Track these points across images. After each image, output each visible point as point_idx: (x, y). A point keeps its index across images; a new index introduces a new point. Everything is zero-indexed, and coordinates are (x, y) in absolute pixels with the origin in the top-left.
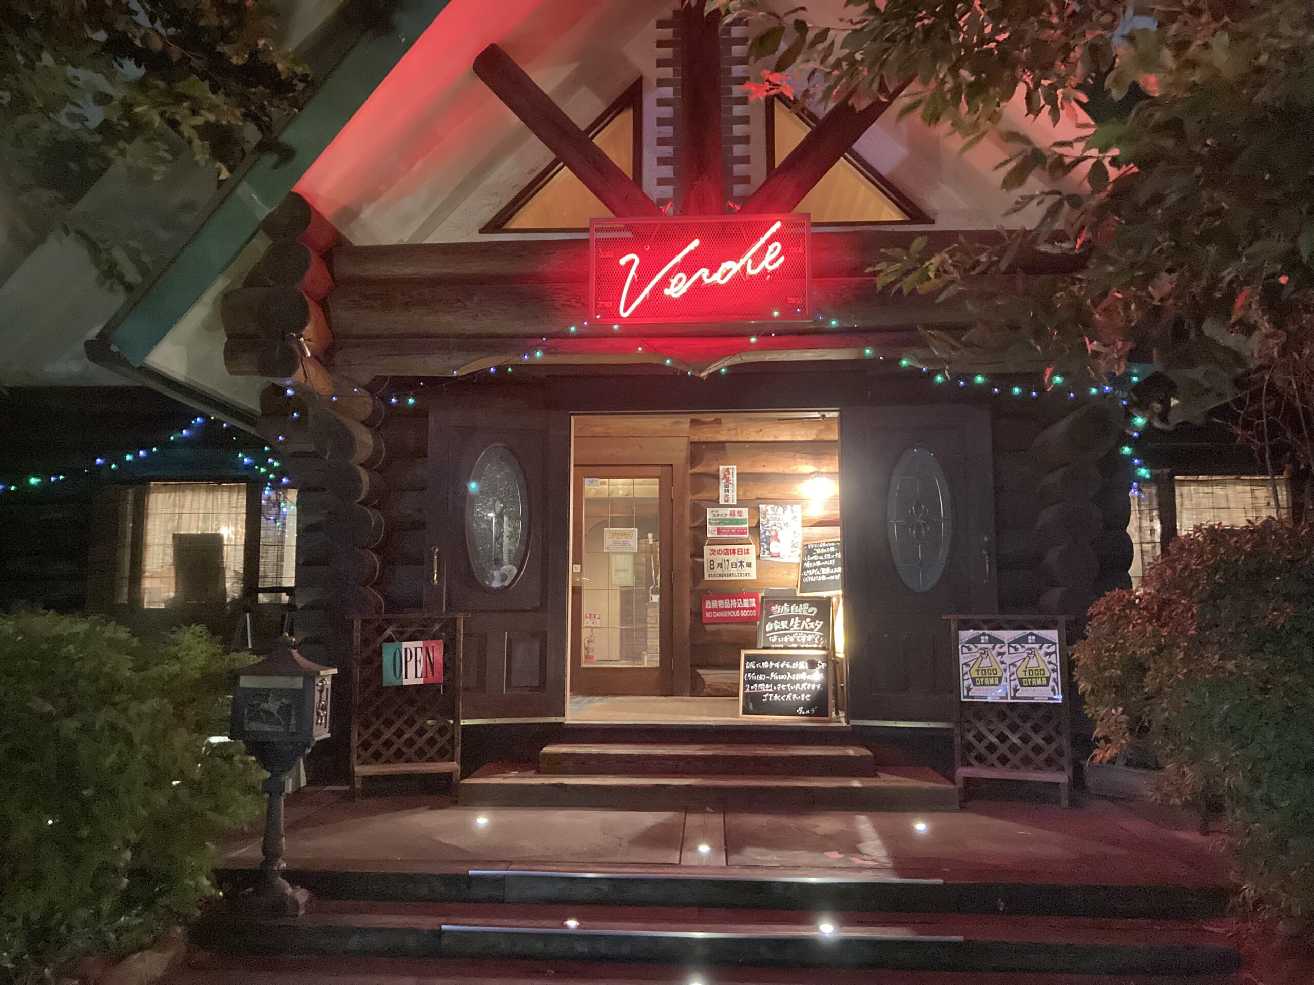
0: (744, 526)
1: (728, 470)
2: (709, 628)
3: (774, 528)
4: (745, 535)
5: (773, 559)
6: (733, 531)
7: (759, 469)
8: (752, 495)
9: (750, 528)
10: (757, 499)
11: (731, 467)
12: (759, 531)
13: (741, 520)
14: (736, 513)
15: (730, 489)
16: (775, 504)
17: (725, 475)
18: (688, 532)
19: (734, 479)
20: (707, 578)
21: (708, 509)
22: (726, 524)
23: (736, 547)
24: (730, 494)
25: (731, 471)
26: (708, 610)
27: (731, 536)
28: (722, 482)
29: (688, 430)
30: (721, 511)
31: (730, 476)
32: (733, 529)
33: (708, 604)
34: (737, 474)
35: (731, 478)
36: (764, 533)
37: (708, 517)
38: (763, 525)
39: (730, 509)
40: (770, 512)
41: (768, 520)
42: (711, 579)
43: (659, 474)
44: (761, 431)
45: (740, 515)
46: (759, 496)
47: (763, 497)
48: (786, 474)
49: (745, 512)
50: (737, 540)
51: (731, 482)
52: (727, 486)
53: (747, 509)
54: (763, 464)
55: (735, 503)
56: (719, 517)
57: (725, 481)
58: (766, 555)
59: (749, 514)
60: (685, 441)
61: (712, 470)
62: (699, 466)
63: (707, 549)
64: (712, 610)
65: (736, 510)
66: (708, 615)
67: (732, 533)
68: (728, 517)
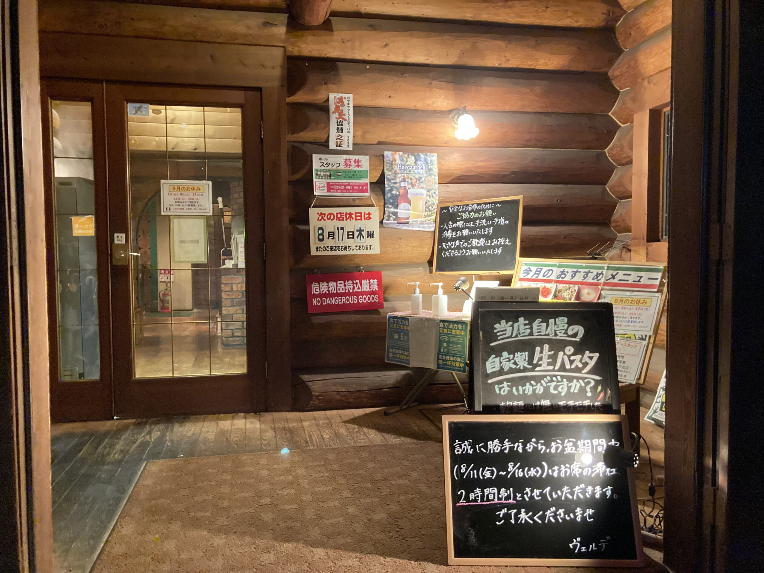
0: (363, 181)
1: (341, 100)
2: (317, 320)
3: (403, 184)
4: (366, 194)
5: (400, 227)
6: (349, 187)
7: (383, 102)
8: (373, 137)
9: (371, 183)
10: (379, 143)
11: (346, 95)
12: (384, 188)
13: (360, 172)
14: (353, 163)
15: (345, 127)
16: (404, 152)
17: (337, 108)
18: (285, 189)
19: (349, 113)
20: (313, 252)
21: (314, 156)
22: (339, 177)
23: (353, 210)
24: (345, 134)
25: (346, 101)
26: (316, 296)
27: (346, 194)
28: (334, 118)
29: (283, 37)
30: (332, 159)
31: (345, 109)
32: (349, 184)
33: (316, 289)
34: (354, 107)
35: (345, 111)
36: (390, 191)
37: (314, 167)
38: (389, 180)
39: (345, 157)
40: (398, 161)
41: (396, 173)
42: (319, 253)
43: (241, 101)
44: (386, 45)
45: (358, 166)
46: (382, 139)
47: (388, 140)
48: (417, 110)
49: (365, 161)
50: (354, 200)
51: (346, 117)
52: (340, 124)
53: (368, 157)
54: (389, 94)
55: (351, 148)
56: (330, 167)
57: (337, 115)
58: (392, 221)
59: (370, 165)
60: (278, 53)
61: (319, 98)
62: (300, 93)
63: (313, 213)
64: (321, 296)
65: (353, 157)
66: (315, 302)
67: (348, 191)
68: (342, 167)
